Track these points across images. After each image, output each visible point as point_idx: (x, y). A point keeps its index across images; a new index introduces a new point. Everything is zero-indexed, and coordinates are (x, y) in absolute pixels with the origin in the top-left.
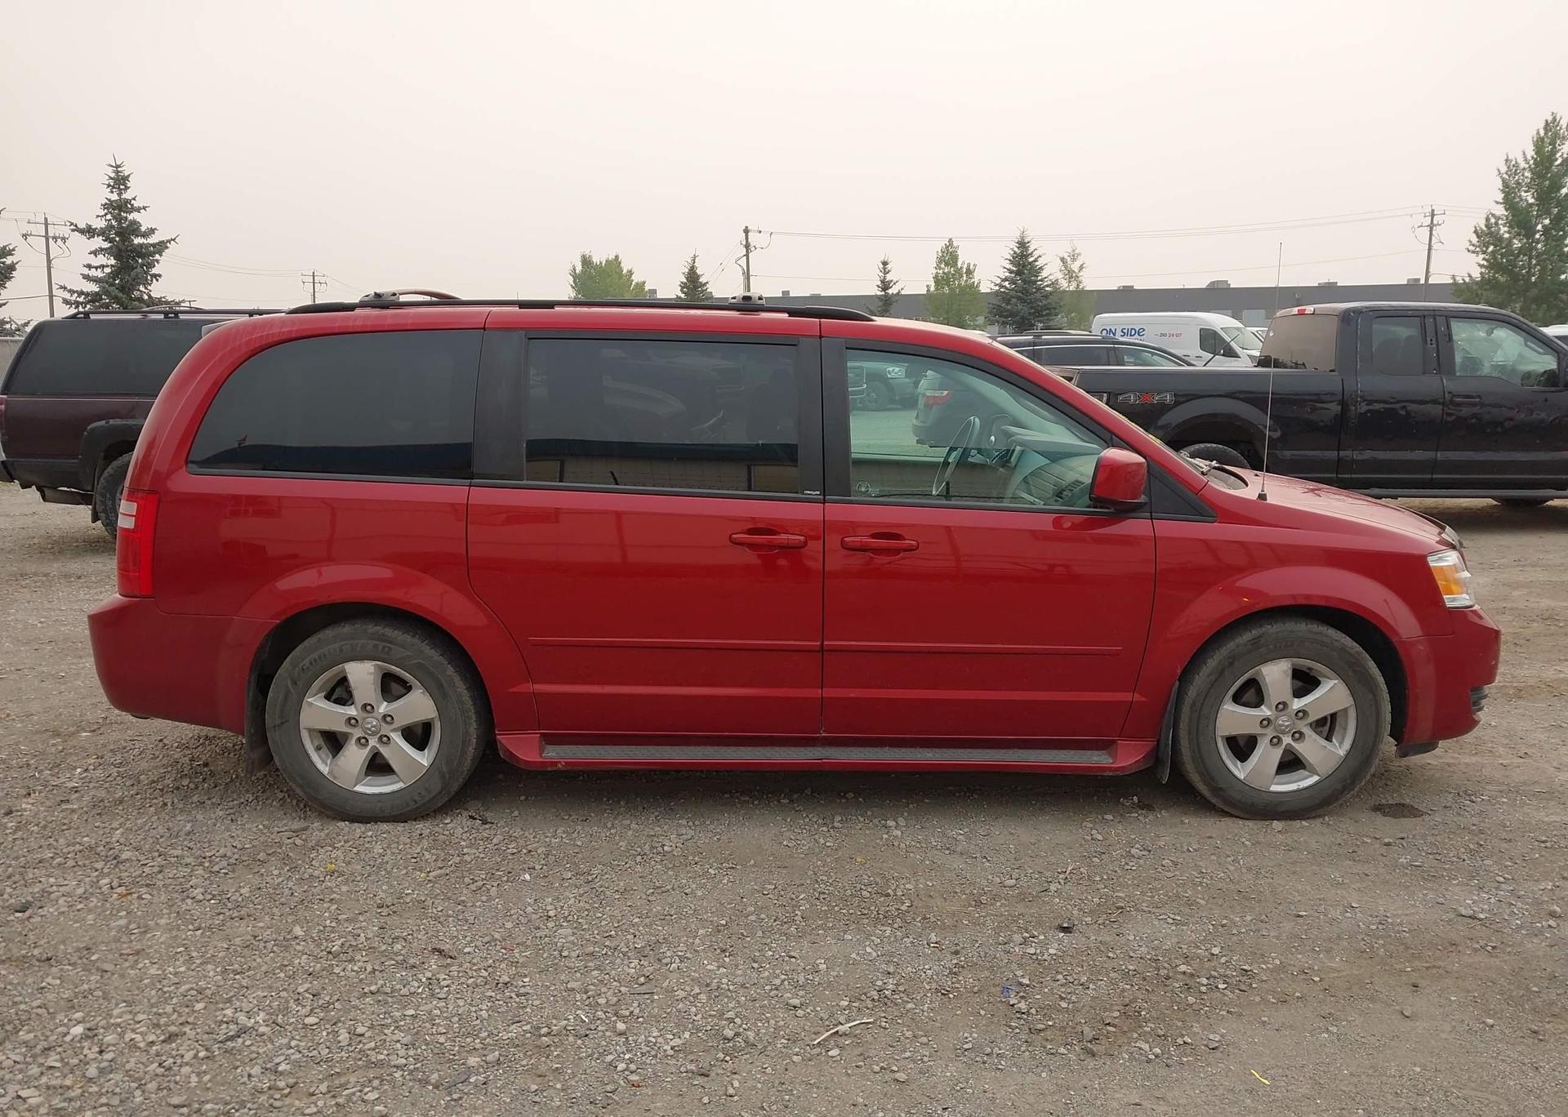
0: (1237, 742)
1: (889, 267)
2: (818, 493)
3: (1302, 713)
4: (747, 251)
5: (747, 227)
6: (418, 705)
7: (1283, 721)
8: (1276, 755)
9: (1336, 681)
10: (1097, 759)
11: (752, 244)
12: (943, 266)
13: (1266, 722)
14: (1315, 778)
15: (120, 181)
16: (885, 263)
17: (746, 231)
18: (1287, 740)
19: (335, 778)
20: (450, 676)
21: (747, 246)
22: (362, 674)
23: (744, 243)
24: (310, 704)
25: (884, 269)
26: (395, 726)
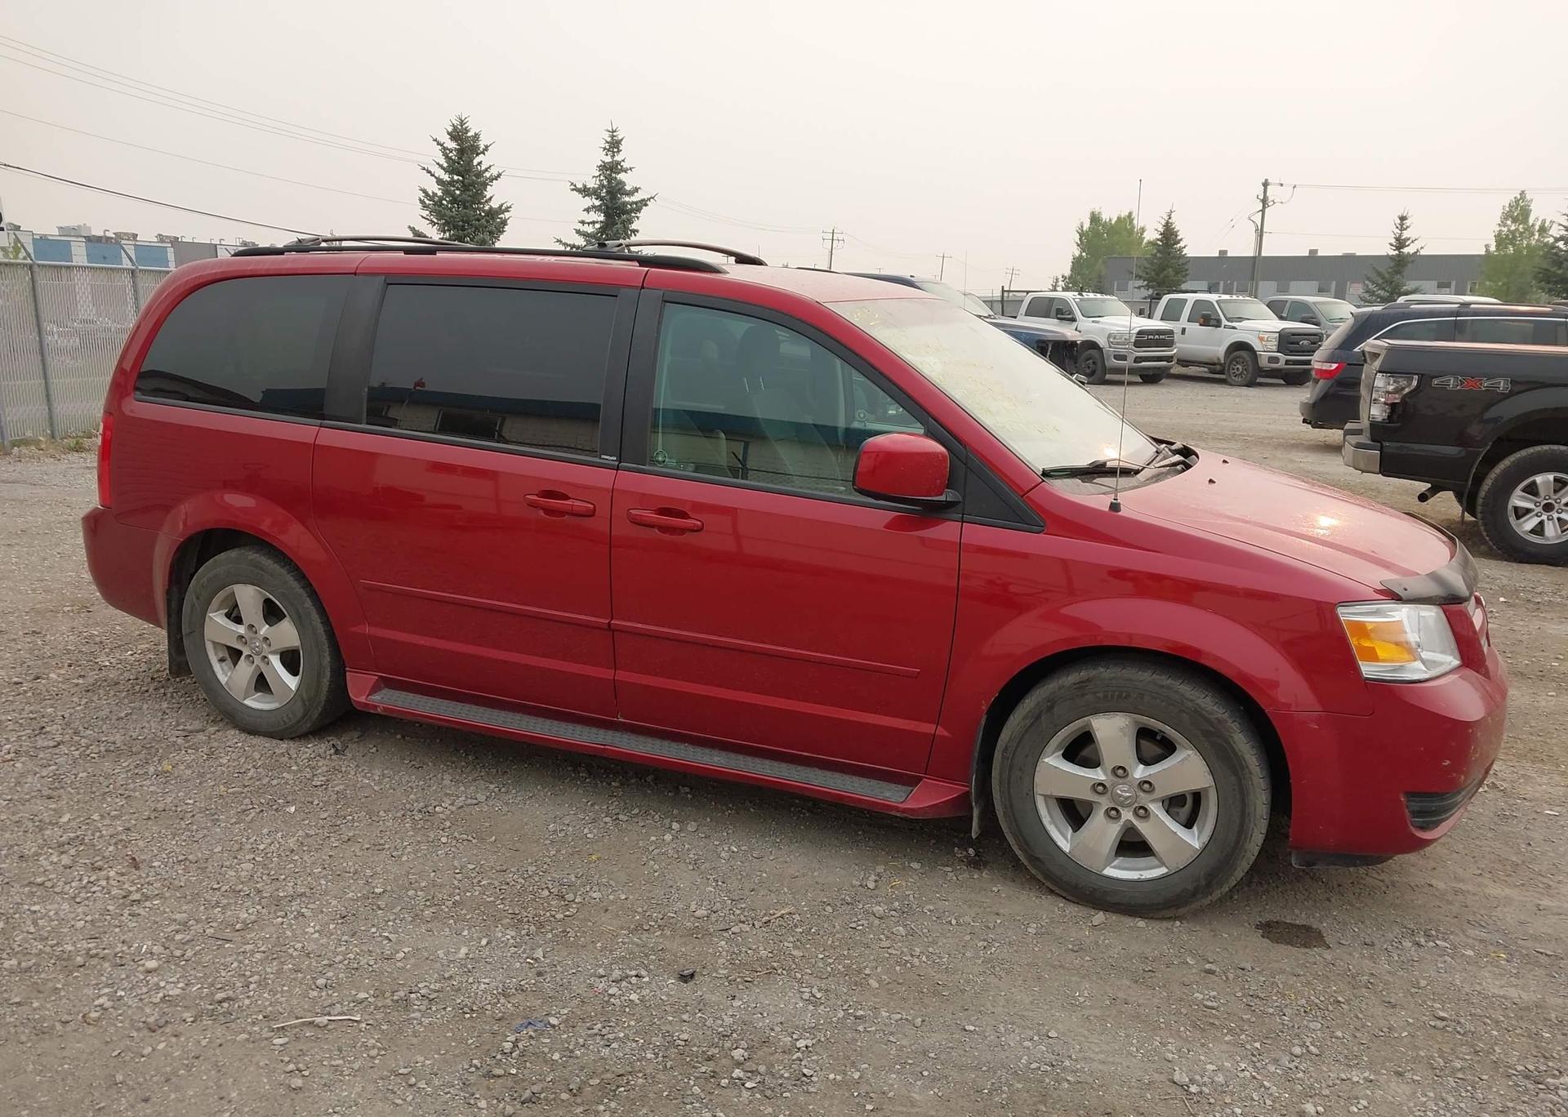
0: (1074, 807)
1: (1407, 223)
2: (615, 459)
3: (1146, 785)
4: (1264, 207)
5: (1266, 180)
6: (287, 633)
7: (1123, 791)
8: (1114, 831)
9: (1190, 752)
10: (892, 795)
11: (1270, 199)
12: (1509, 222)
13: (1099, 788)
14: (1163, 871)
15: (614, 145)
16: (1403, 219)
17: (1266, 184)
18: (1127, 815)
19: (230, 689)
20: (308, 608)
21: (1264, 201)
22: (248, 597)
23: (1262, 197)
24: (211, 618)
25: (1402, 225)
26: (272, 649)
